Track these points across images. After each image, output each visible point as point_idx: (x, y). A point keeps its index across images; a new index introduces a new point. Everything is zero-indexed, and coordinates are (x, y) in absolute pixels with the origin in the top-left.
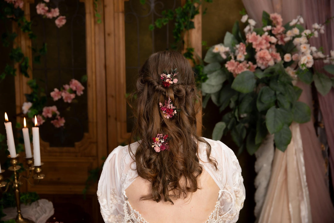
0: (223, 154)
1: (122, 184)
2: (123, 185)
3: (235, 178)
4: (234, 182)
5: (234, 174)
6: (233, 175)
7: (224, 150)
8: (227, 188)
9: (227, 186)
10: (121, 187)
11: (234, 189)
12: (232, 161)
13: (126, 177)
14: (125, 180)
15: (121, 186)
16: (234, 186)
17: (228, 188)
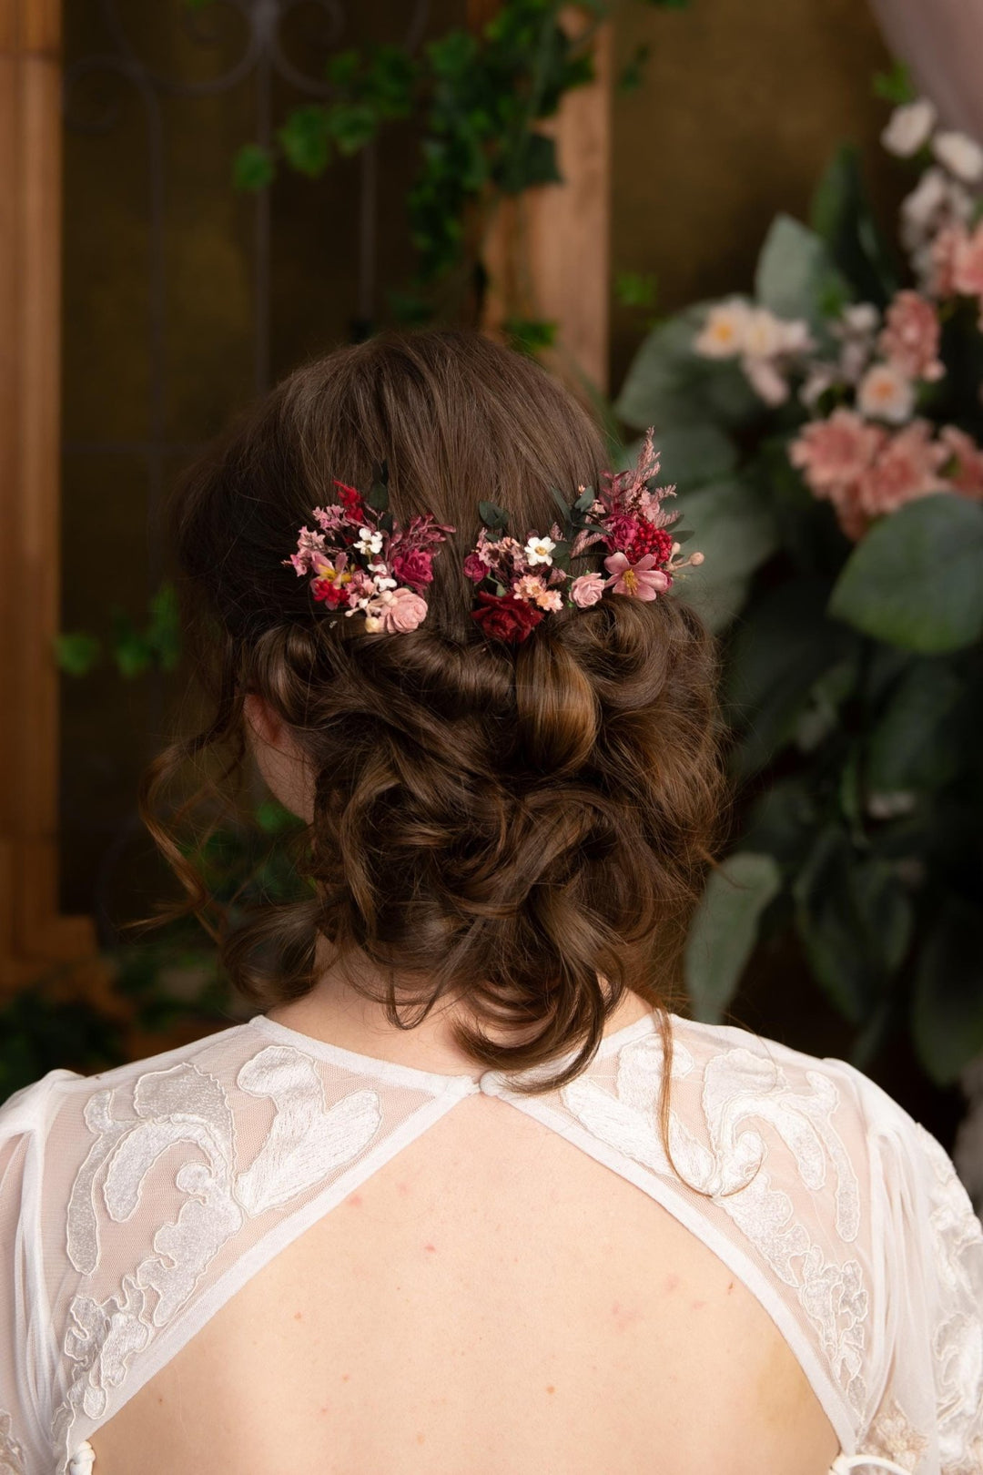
0: (877, 1167)
1: (70, 1383)
2: (77, 1389)
3: (953, 1364)
4: (946, 1402)
5: (945, 1336)
6: (941, 1345)
7: (884, 1139)
8: (890, 1446)
9: (887, 1427)
10: (60, 1406)
11: (943, 1455)
12: (941, 1226)
13: (108, 1327)
14: (94, 1351)
15: (58, 1399)
16: (945, 1433)
17: (897, 1444)
